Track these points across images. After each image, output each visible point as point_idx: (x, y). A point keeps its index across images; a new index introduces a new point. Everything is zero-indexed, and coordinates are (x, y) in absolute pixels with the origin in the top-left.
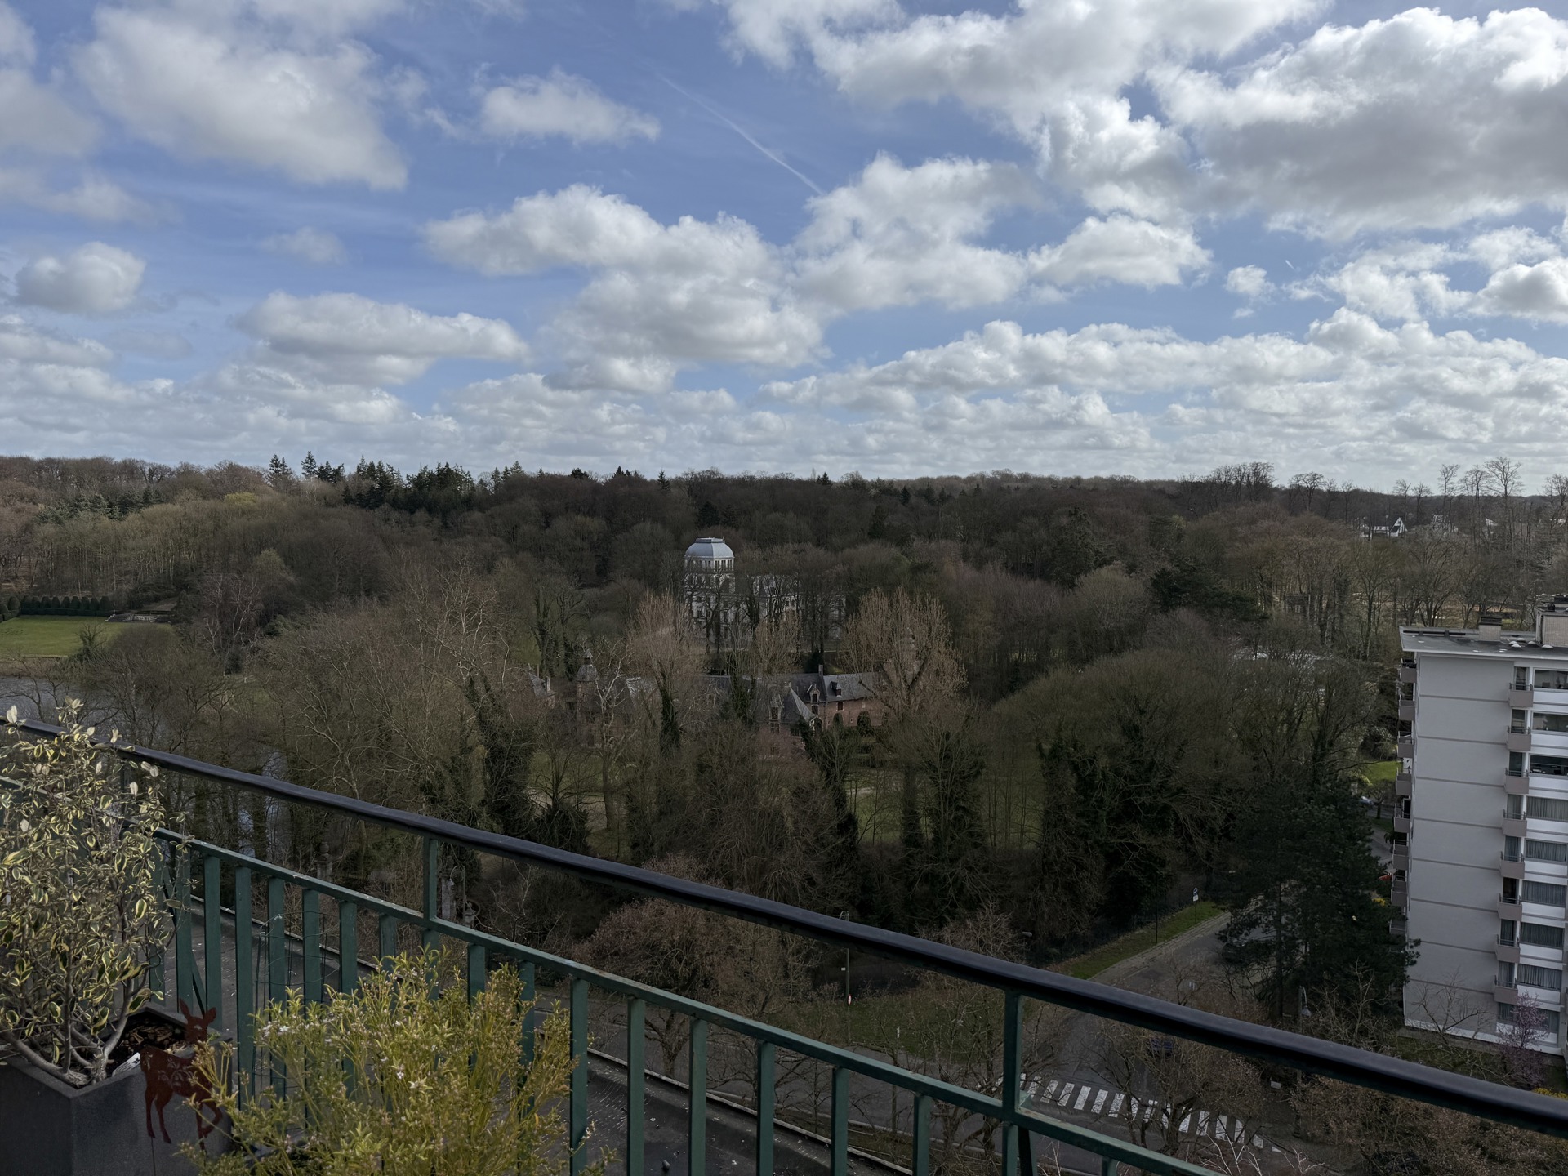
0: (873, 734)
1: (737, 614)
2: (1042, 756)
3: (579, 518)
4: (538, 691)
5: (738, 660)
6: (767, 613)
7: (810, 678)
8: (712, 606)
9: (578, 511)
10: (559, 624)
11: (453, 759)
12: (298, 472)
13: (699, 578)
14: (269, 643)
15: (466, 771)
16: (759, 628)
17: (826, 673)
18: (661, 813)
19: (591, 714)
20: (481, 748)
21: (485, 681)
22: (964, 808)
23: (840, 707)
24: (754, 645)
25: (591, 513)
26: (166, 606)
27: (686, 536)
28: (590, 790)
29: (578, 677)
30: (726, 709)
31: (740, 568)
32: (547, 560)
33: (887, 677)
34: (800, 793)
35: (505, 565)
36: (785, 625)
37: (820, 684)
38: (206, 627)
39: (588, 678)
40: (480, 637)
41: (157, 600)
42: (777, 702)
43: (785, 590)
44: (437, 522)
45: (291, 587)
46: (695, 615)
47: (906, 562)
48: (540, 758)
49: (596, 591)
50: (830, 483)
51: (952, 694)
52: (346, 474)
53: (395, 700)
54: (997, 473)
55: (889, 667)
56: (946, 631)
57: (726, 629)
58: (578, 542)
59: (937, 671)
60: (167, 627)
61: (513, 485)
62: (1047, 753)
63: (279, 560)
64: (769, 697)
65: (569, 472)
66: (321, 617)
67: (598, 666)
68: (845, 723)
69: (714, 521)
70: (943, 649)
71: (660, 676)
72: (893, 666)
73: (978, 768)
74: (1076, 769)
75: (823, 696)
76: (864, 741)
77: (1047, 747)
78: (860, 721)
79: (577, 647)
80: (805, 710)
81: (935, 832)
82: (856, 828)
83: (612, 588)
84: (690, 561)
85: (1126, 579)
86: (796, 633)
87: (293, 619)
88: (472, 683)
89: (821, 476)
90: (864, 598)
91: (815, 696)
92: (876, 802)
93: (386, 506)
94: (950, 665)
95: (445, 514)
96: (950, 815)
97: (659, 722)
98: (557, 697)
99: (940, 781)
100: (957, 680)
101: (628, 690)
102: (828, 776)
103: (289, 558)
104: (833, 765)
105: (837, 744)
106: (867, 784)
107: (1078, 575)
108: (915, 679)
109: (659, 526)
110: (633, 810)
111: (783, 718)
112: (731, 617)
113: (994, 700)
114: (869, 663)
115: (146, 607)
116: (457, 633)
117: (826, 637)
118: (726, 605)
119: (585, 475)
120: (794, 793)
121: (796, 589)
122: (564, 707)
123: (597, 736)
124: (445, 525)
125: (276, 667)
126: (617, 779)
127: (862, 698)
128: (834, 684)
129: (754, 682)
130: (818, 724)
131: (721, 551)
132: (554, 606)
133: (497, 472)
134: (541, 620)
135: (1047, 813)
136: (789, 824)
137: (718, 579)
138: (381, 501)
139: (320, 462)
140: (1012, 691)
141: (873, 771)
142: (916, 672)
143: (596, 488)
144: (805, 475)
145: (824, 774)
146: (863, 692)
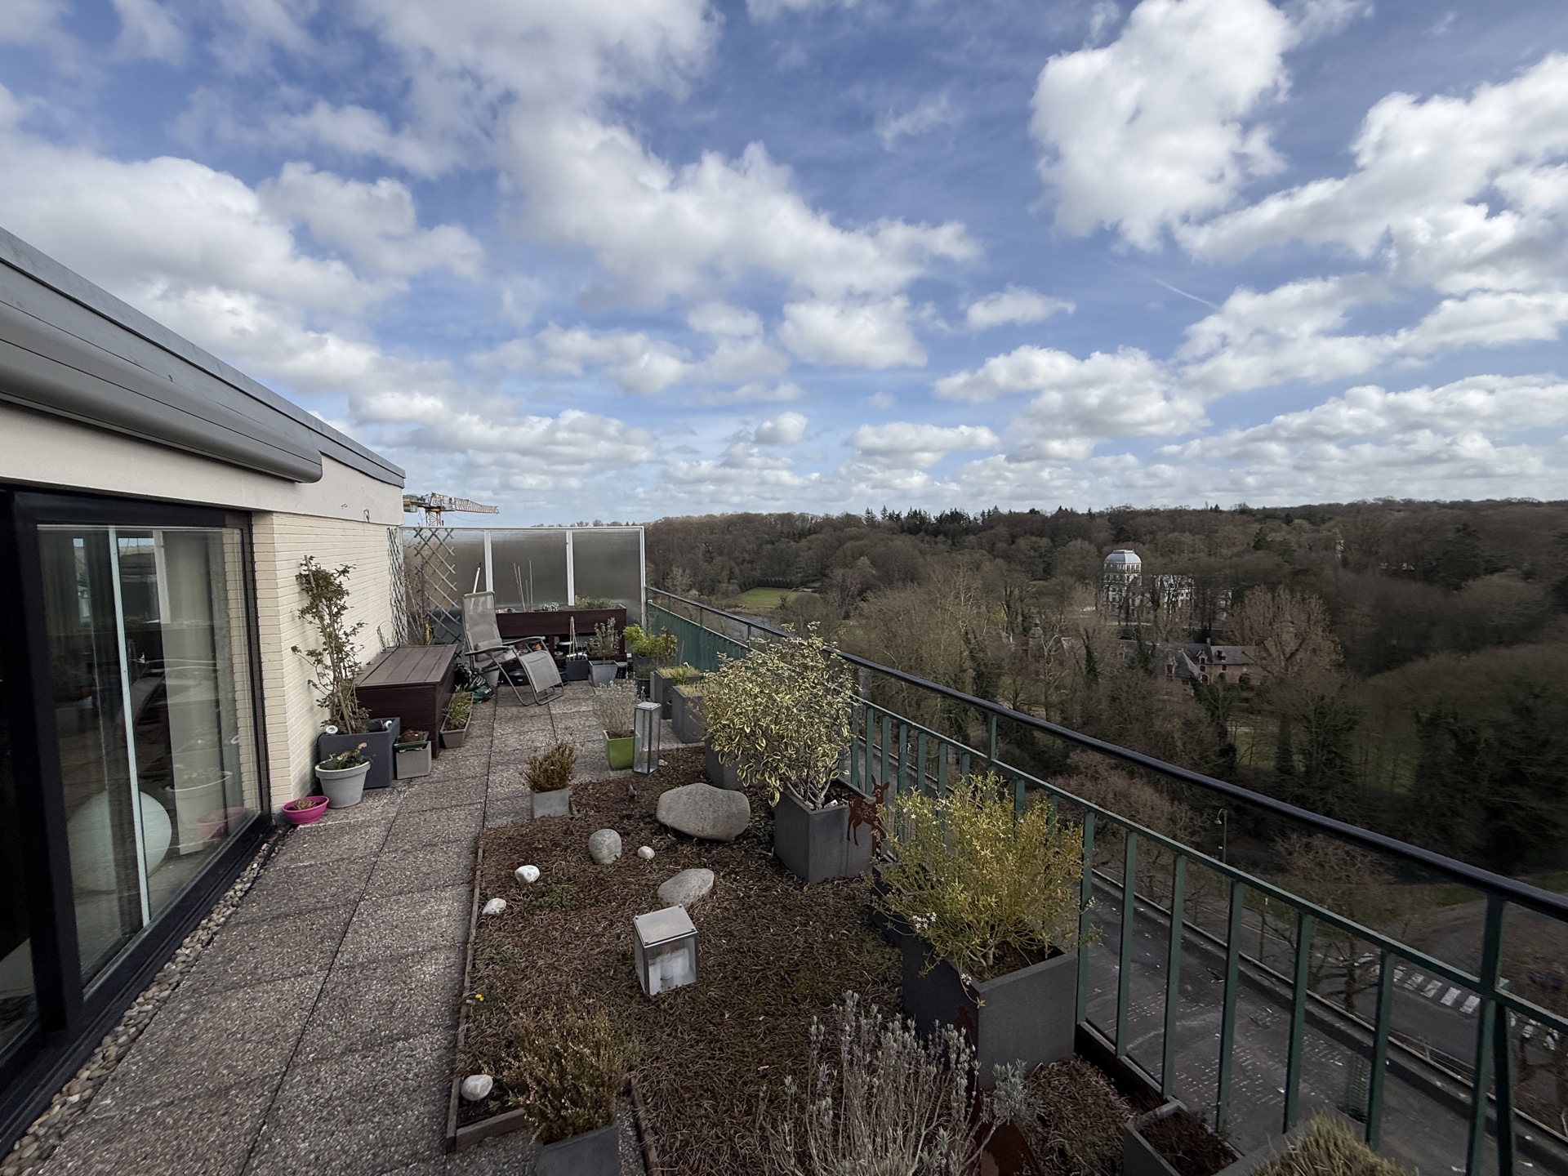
0: (1253, 690)
1: (1142, 601)
2: (1419, 721)
3: (1034, 538)
4: (1005, 641)
5: (1143, 631)
6: (1166, 600)
7: (1200, 646)
8: (1124, 595)
9: (1032, 534)
10: (1019, 602)
11: (956, 675)
12: (879, 517)
13: (1115, 576)
14: (863, 605)
15: (963, 683)
16: (1159, 611)
17: (1212, 644)
18: (1084, 724)
19: (1038, 657)
20: (971, 670)
21: (974, 632)
22: (1335, 753)
23: (1224, 668)
24: (1155, 622)
25: (1041, 535)
26: (817, 585)
27: (1106, 549)
28: (1037, 703)
29: (1030, 635)
30: (1133, 663)
31: (1147, 570)
32: (1012, 563)
33: (1267, 650)
34: (1188, 725)
35: (987, 566)
36: (1180, 609)
37: (1208, 652)
38: (834, 596)
39: (1037, 636)
40: (972, 607)
41: (813, 581)
42: (1172, 661)
43: (1181, 586)
44: (950, 542)
45: (874, 576)
46: (1111, 599)
47: (1287, 568)
48: (1006, 680)
49: (1042, 582)
50: (1221, 512)
51: (1328, 667)
52: (902, 517)
53: (925, 639)
54: (1379, 499)
55: (1269, 643)
56: (1325, 620)
57: (1133, 610)
58: (1032, 553)
59: (1314, 649)
60: (816, 595)
61: (993, 519)
62: (1424, 720)
63: (868, 562)
64: (1166, 657)
65: (1027, 511)
66: (888, 592)
67: (1044, 629)
68: (1228, 680)
69: (1128, 539)
70: (1320, 633)
71: (1085, 637)
72: (1272, 643)
73: (1351, 725)
74: (1455, 735)
75: (1210, 659)
76: (1245, 694)
77: (1424, 716)
78: (1241, 679)
79: (1030, 617)
80: (1195, 670)
81: (1306, 766)
82: (1235, 754)
83: (1053, 581)
84: (1108, 565)
85: (1521, 585)
86: (1189, 615)
87: (875, 593)
88: (967, 633)
89: (1214, 507)
90: (1248, 593)
91: (1203, 659)
92: (1253, 738)
93: (922, 533)
94: (1326, 645)
95: (953, 537)
96: (1322, 756)
97: (1083, 667)
98: (1016, 645)
99: (1314, 730)
100: (1334, 657)
101: (1062, 646)
102: (1213, 715)
103: (873, 562)
104: (1217, 708)
105: (1222, 694)
106: (1247, 725)
107: (1466, 580)
108: (1293, 654)
109: (1087, 542)
110: (1065, 719)
111: (1176, 672)
112: (1137, 602)
113: (1370, 674)
114: (1251, 639)
115: (809, 585)
116: (959, 604)
117: (1214, 619)
118: (1134, 594)
119: (1038, 512)
120: (1184, 724)
121: (1190, 585)
122: (1021, 652)
123: (1042, 671)
124: (954, 544)
125: (867, 618)
126: (1054, 698)
127: (1244, 664)
128: (1220, 652)
129: (1154, 646)
130: (1205, 678)
131: (1132, 559)
132: (1016, 592)
133: (983, 512)
134: (1008, 598)
135: (1421, 766)
136: (1179, 743)
137: (1128, 577)
138: (920, 530)
139: (889, 511)
140: (1389, 669)
141: (1251, 716)
142: (1294, 649)
143: (1045, 519)
144: (1200, 507)
145: (1210, 713)
146: (1245, 660)
